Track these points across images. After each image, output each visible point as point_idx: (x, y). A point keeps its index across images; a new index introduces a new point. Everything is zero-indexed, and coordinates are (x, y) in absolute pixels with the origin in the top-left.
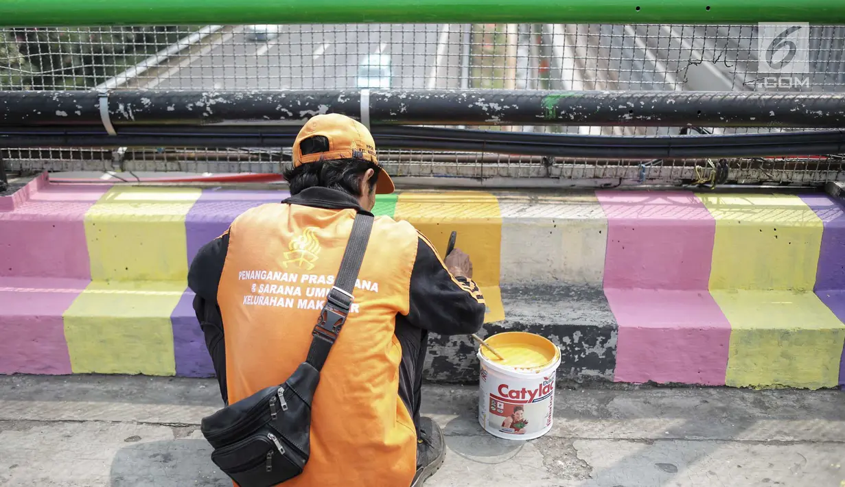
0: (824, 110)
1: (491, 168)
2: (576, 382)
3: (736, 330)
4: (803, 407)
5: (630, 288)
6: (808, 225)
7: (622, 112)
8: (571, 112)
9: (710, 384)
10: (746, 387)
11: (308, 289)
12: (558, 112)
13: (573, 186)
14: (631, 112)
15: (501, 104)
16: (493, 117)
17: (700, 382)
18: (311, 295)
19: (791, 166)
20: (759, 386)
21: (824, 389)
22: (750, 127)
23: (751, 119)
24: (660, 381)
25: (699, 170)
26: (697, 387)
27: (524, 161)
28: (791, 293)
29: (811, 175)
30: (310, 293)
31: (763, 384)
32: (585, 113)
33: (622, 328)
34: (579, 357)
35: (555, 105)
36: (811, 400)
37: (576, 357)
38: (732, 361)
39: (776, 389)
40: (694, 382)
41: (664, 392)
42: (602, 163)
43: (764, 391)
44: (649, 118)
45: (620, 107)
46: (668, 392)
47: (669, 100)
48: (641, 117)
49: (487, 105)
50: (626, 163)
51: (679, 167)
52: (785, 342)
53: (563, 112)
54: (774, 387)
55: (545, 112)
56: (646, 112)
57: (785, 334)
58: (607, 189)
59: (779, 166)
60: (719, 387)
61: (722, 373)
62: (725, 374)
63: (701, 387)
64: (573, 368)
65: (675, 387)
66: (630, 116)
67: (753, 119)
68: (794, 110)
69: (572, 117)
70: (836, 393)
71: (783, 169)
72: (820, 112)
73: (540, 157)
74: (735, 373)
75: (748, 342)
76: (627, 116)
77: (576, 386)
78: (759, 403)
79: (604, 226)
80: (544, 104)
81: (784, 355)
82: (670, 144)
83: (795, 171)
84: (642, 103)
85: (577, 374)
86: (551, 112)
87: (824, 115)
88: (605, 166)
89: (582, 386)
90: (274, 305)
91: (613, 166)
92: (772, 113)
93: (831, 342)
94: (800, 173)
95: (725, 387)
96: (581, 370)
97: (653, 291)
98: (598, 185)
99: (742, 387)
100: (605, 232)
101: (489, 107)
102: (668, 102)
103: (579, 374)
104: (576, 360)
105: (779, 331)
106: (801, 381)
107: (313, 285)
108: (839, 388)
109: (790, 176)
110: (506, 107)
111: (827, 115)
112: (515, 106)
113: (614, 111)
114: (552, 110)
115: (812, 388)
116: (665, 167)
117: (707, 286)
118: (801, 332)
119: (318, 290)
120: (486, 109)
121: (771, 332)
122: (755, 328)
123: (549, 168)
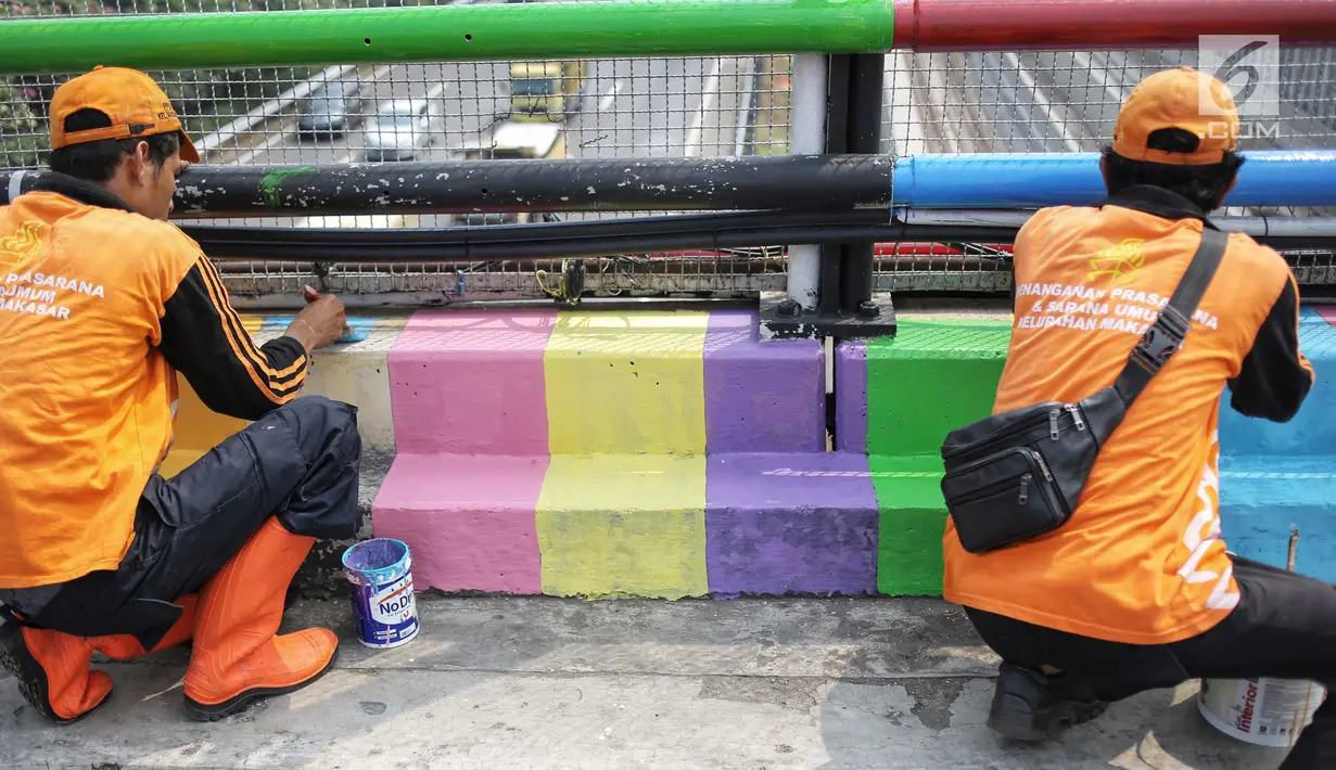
0: (668, 185)
1: (245, 279)
2: (328, 590)
3: (542, 512)
4: (640, 626)
5: (436, 452)
6: (682, 356)
7: (374, 194)
8: (301, 196)
9: (520, 593)
10: (574, 597)
11: (1119, 306)
12: (283, 197)
13: (386, 304)
14: (386, 193)
15: (202, 188)
16: (193, 206)
17: (506, 589)
18: (1122, 313)
19: (674, 268)
20: (592, 595)
21: (688, 598)
22: (571, 211)
23: (563, 199)
24: (446, 587)
25: (542, 277)
26: (502, 596)
27: (287, 270)
28: (670, 458)
29: (709, 281)
30: (1121, 310)
31: (598, 592)
32: (321, 196)
33: (377, 510)
34: (325, 552)
35: (277, 187)
36: (660, 614)
37: (321, 552)
38: (546, 559)
39: (619, 599)
40: (498, 590)
41: (448, 604)
42: (400, 270)
43: (597, 602)
44: (414, 202)
45: (370, 186)
46: (457, 603)
47: (441, 175)
48: (402, 200)
49: (182, 189)
50: (433, 269)
51: (513, 273)
52: (619, 530)
53: (289, 197)
54: (614, 597)
55: (265, 196)
56: (407, 193)
57: (615, 518)
58: (434, 307)
59: (658, 268)
60: (533, 596)
61: (535, 575)
62: (540, 579)
63: (508, 596)
64: (320, 570)
65: (469, 597)
66: (385, 199)
67: (566, 199)
68: (623, 184)
69: (304, 203)
70: (704, 605)
71: (664, 272)
72: (661, 187)
73: (309, 264)
74: (555, 576)
75: (563, 530)
76: (381, 200)
77: (327, 595)
78: (578, 622)
79: (381, 362)
80: (261, 186)
81: (621, 549)
82: (467, 239)
83: (682, 274)
84: (401, 180)
85: (327, 577)
86: (272, 197)
87: (669, 191)
88: (404, 275)
89: (335, 595)
90: (1070, 326)
91: (417, 274)
92: (592, 190)
93: (686, 528)
94: (692, 278)
95: (542, 596)
96: (332, 571)
97: (468, 456)
98: (422, 301)
99: (567, 597)
100: (384, 370)
101: (185, 192)
102: (438, 178)
103: (330, 577)
104: (322, 557)
105: (605, 513)
106: (650, 588)
107: (1125, 302)
108: (710, 597)
109: (678, 282)
110: (208, 191)
111: (673, 190)
112: (220, 189)
113: (361, 192)
114: (274, 194)
115: (672, 597)
116: (493, 273)
117: (547, 448)
118: (638, 514)
119: (1133, 308)
120: (181, 195)
121: (595, 514)
122: (569, 509)
123: (324, 278)
